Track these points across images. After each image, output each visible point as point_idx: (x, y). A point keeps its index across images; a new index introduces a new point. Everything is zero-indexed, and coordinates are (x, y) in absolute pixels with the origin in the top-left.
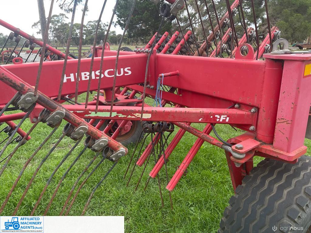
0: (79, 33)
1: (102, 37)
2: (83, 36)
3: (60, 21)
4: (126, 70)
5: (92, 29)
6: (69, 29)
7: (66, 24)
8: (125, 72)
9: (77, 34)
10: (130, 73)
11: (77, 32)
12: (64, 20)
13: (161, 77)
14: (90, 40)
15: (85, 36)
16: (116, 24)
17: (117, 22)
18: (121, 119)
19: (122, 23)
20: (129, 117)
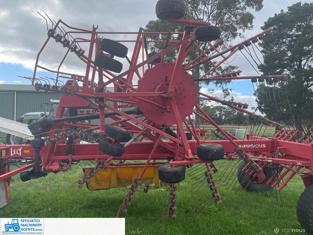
0: (219, 114)
1: (240, 118)
2: (222, 117)
3: (204, 104)
4: (263, 145)
5: (231, 111)
6: (210, 111)
7: (209, 107)
8: (263, 146)
9: (217, 115)
10: (265, 146)
11: (217, 113)
12: (207, 104)
13: (278, 148)
14: (228, 120)
15: (224, 116)
16: (256, 110)
17: (257, 108)
18: (260, 161)
19: (263, 109)
20: (264, 161)
